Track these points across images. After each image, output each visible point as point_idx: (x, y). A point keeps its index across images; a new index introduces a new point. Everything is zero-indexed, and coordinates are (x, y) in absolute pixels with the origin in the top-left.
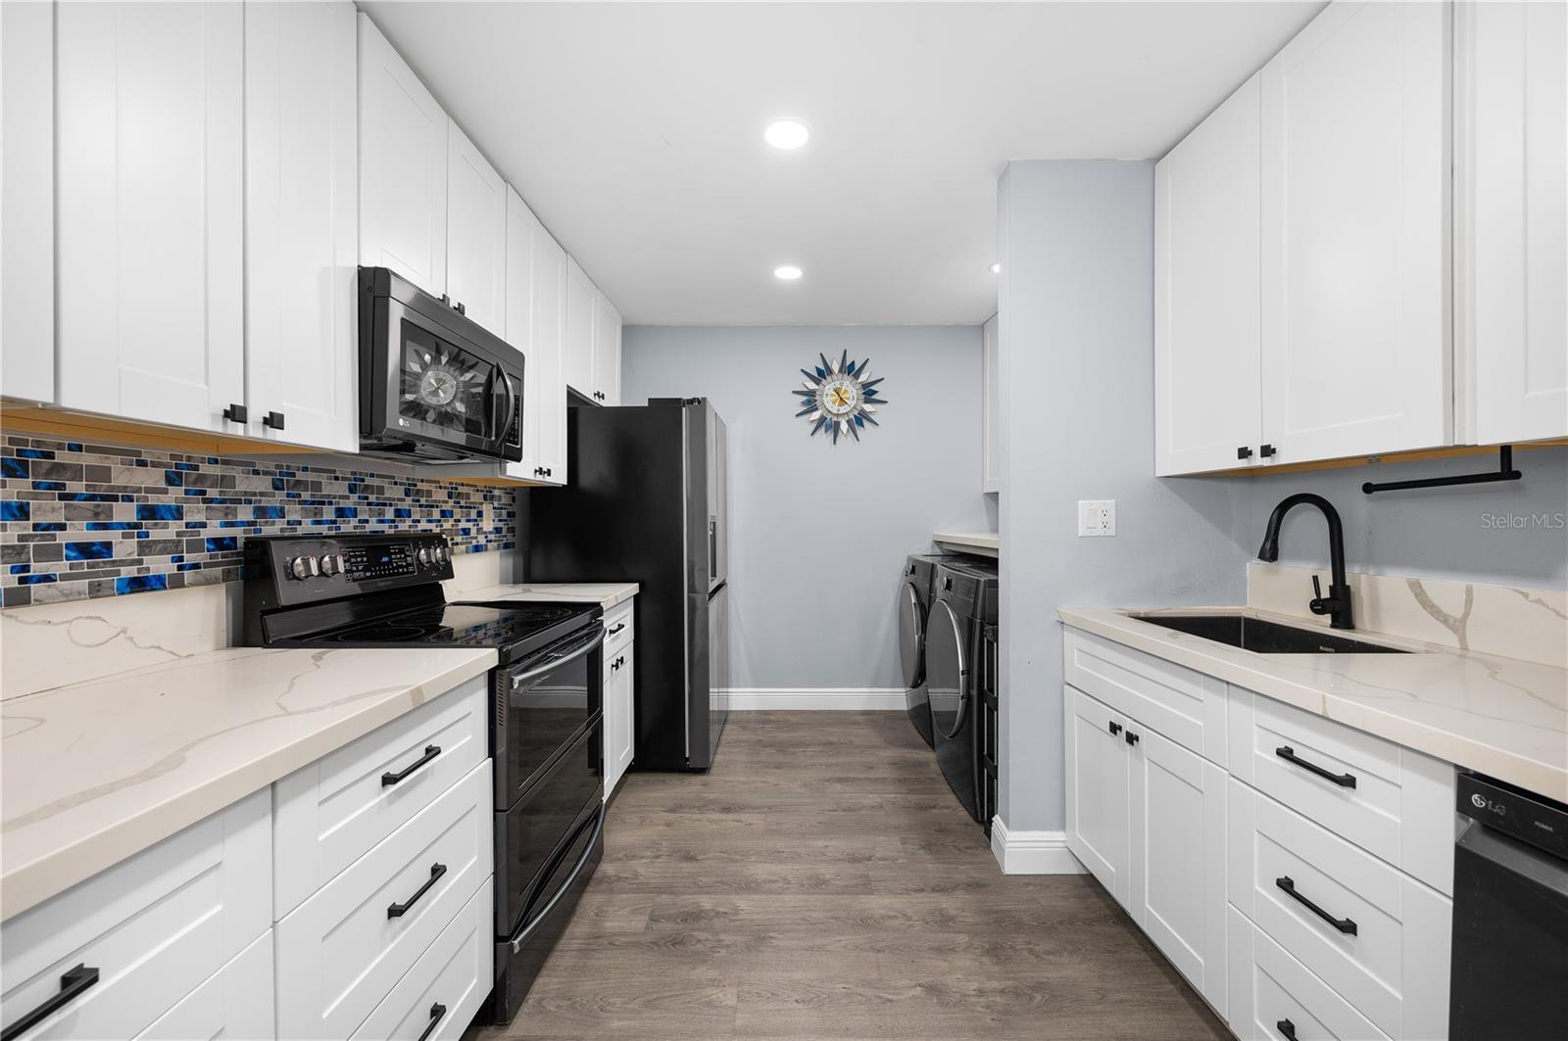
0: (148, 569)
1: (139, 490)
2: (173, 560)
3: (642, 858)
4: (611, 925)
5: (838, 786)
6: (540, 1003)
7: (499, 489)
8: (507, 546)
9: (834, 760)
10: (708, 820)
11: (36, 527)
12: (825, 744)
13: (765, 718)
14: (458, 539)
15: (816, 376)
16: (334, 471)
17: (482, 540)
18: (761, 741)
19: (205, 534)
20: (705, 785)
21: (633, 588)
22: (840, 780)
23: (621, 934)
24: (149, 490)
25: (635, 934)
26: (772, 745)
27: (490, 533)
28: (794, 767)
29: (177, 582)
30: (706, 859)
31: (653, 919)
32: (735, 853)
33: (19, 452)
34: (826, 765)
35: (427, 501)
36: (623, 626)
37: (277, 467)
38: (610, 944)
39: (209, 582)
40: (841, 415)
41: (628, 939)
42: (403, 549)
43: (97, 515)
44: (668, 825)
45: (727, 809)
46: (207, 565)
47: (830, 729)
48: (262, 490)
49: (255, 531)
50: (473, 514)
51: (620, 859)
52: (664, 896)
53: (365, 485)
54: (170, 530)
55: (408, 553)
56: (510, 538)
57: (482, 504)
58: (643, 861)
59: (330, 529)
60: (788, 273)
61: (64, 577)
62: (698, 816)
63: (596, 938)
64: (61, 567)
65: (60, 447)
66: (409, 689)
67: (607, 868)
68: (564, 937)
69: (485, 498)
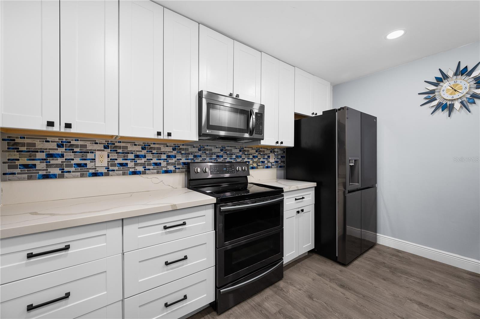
0: (168, 169)
1: (167, 152)
2: (174, 167)
3: (295, 287)
4: (267, 305)
5: (416, 307)
6: (230, 315)
7: (277, 149)
8: (280, 167)
9: (424, 291)
10: (331, 287)
11: (147, 159)
12: (425, 280)
13: (397, 254)
14: (260, 164)
15: (437, 82)
16: (216, 146)
17: (270, 165)
18: (384, 263)
19: (181, 161)
20: (341, 271)
21: (314, 184)
22: (420, 304)
23: (266, 310)
24: (169, 152)
25: (270, 313)
26: (390, 268)
27: (273, 162)
28: (394, 283)
29: (175, 172)
30: (317, 302)
31: (280, 312)
32: (331, 307)
33: (144, 145)
34: (417, 292)
35: (247, 153)
36: (304, 198)
37: (199, 145)
38: (261, 311)
39: (182, 172)
40: (455, 100)
41: (267, 313)
42: (231, 166)
43: (158, 157)
44: (313, 280)
45: (342, 286)
46: (182, 168)
47: (436, 274)
48: (196, 151)
49: (194, 161)
50: (266, 157)
51: (287, 283)
52: (290, 306)
53: (226, 149)
54: (173, 160)
55: (233, 168)
56: (282, 164)
57: (270, 154)
58: (294, 288)
59: (214, 161)
60: (396, 35)
61: (152, 169)
62: (327, 282)
63: (259, 305)
64: (151, 167)
65: (151, 144)
66: (170, 204)
67: (281, 284)
68: (252, 299)
69: (271, 152)
